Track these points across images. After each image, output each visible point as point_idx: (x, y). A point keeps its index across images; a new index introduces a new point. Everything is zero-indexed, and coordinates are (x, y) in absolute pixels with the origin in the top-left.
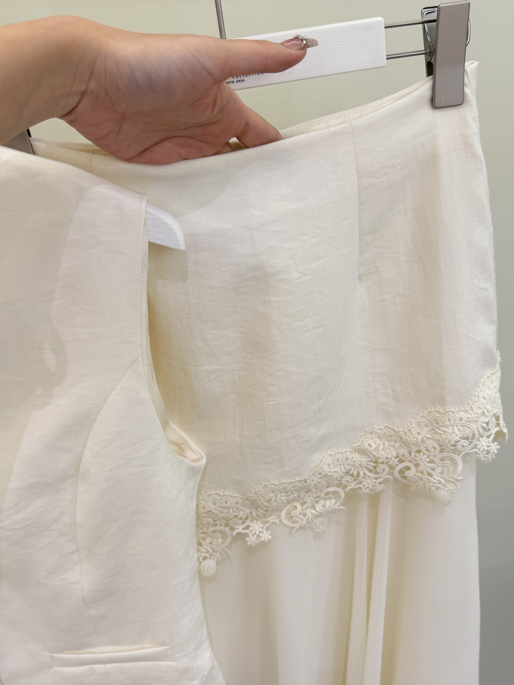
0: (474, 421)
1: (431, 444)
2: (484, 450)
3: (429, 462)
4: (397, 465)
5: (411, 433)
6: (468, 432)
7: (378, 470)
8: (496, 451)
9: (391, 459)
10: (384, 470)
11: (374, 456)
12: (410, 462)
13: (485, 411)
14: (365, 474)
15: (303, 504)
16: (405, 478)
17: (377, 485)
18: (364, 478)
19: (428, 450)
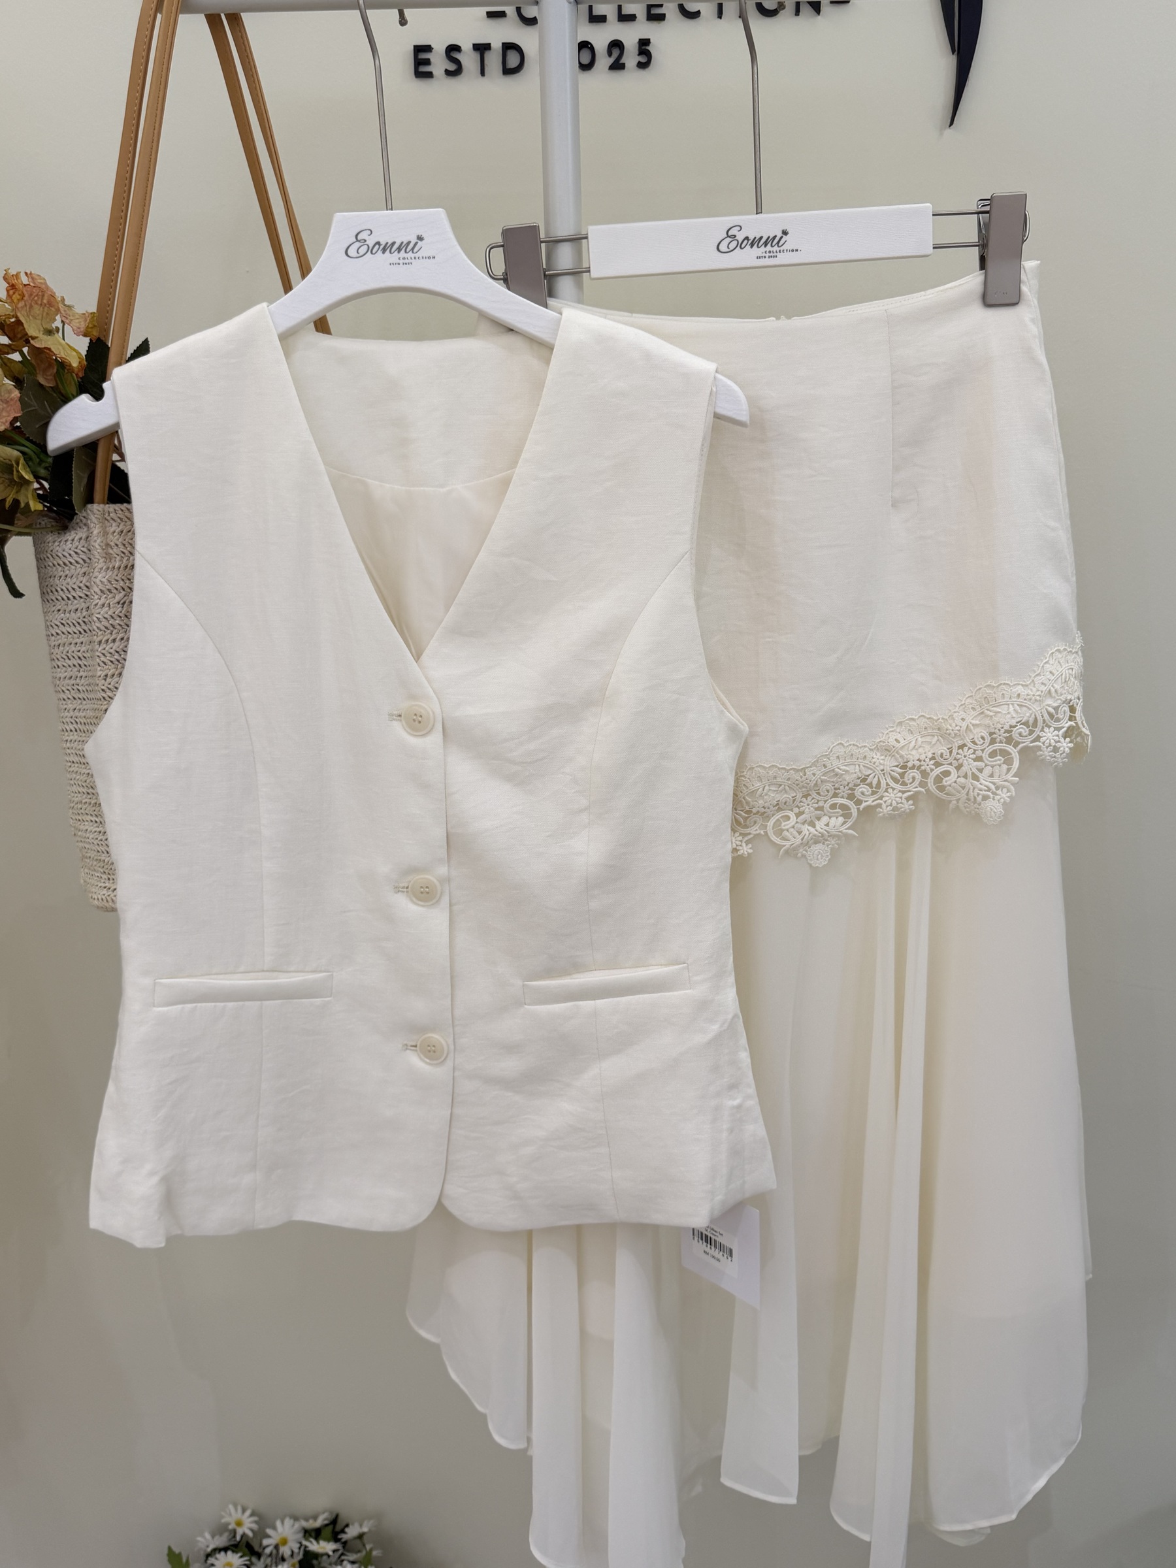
0: (1036, 700)
1: (978, 733)
2: (1050, 745)
3: (975, 760)
4: (932, 770)
5: (954, 719)
6: (1026, 715)
7: (906, 779)
8: (1067, 750)
9: (924, 761)
10: (914, 778)
11: (902, 756)
12: (951, 764)
13: (1053, 690)
14: (887, 784)
15: (798, 815)
16: (942, 788)
17: (903, 801)
18: (886, 791)
19: (974, 743)
